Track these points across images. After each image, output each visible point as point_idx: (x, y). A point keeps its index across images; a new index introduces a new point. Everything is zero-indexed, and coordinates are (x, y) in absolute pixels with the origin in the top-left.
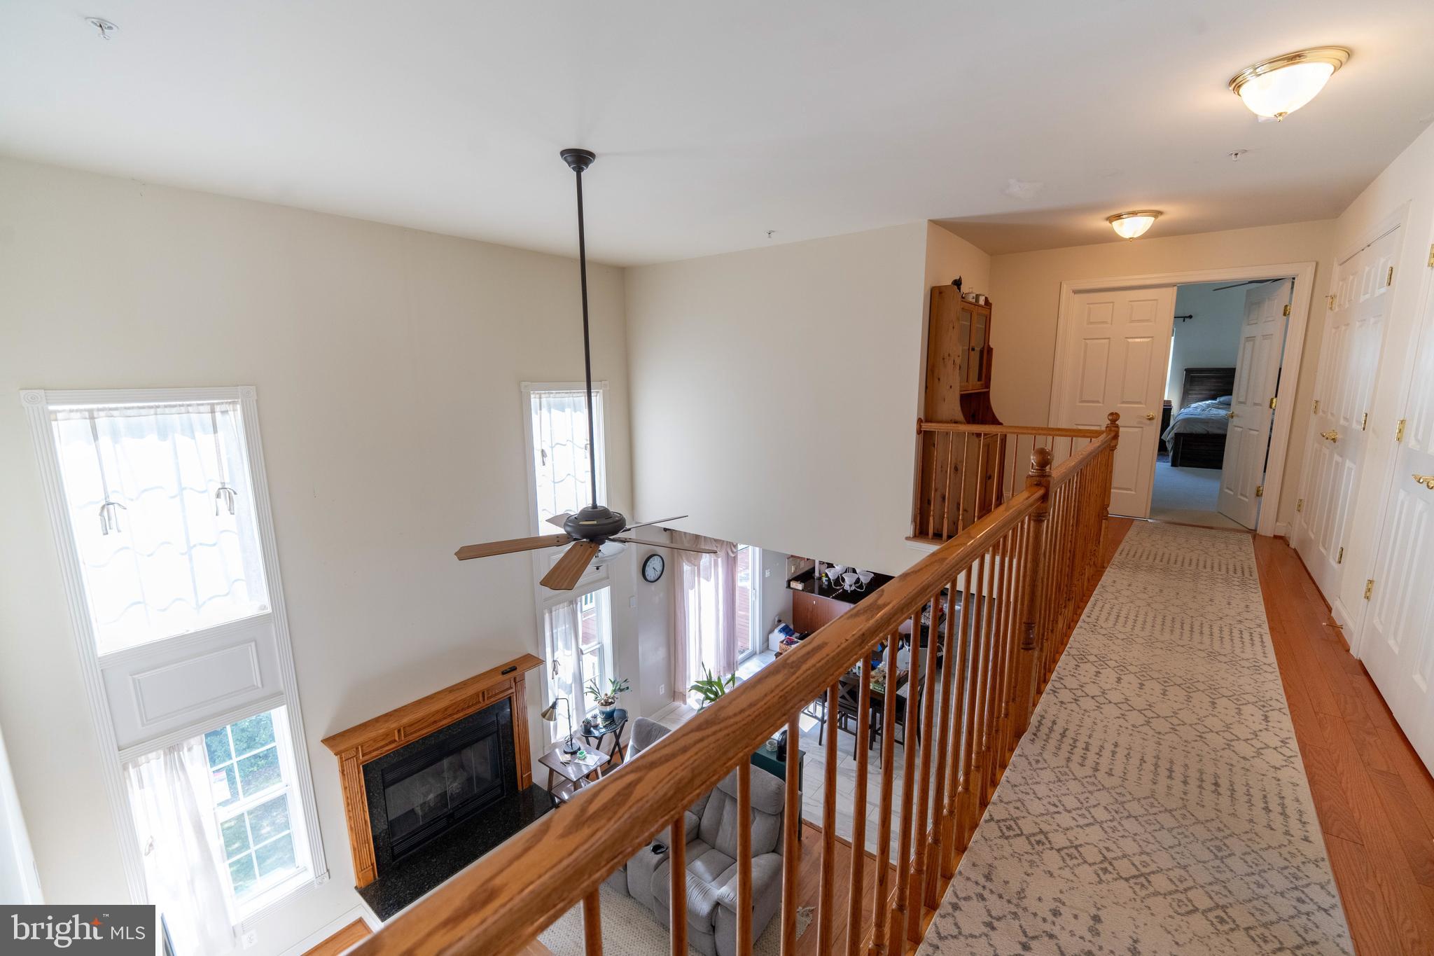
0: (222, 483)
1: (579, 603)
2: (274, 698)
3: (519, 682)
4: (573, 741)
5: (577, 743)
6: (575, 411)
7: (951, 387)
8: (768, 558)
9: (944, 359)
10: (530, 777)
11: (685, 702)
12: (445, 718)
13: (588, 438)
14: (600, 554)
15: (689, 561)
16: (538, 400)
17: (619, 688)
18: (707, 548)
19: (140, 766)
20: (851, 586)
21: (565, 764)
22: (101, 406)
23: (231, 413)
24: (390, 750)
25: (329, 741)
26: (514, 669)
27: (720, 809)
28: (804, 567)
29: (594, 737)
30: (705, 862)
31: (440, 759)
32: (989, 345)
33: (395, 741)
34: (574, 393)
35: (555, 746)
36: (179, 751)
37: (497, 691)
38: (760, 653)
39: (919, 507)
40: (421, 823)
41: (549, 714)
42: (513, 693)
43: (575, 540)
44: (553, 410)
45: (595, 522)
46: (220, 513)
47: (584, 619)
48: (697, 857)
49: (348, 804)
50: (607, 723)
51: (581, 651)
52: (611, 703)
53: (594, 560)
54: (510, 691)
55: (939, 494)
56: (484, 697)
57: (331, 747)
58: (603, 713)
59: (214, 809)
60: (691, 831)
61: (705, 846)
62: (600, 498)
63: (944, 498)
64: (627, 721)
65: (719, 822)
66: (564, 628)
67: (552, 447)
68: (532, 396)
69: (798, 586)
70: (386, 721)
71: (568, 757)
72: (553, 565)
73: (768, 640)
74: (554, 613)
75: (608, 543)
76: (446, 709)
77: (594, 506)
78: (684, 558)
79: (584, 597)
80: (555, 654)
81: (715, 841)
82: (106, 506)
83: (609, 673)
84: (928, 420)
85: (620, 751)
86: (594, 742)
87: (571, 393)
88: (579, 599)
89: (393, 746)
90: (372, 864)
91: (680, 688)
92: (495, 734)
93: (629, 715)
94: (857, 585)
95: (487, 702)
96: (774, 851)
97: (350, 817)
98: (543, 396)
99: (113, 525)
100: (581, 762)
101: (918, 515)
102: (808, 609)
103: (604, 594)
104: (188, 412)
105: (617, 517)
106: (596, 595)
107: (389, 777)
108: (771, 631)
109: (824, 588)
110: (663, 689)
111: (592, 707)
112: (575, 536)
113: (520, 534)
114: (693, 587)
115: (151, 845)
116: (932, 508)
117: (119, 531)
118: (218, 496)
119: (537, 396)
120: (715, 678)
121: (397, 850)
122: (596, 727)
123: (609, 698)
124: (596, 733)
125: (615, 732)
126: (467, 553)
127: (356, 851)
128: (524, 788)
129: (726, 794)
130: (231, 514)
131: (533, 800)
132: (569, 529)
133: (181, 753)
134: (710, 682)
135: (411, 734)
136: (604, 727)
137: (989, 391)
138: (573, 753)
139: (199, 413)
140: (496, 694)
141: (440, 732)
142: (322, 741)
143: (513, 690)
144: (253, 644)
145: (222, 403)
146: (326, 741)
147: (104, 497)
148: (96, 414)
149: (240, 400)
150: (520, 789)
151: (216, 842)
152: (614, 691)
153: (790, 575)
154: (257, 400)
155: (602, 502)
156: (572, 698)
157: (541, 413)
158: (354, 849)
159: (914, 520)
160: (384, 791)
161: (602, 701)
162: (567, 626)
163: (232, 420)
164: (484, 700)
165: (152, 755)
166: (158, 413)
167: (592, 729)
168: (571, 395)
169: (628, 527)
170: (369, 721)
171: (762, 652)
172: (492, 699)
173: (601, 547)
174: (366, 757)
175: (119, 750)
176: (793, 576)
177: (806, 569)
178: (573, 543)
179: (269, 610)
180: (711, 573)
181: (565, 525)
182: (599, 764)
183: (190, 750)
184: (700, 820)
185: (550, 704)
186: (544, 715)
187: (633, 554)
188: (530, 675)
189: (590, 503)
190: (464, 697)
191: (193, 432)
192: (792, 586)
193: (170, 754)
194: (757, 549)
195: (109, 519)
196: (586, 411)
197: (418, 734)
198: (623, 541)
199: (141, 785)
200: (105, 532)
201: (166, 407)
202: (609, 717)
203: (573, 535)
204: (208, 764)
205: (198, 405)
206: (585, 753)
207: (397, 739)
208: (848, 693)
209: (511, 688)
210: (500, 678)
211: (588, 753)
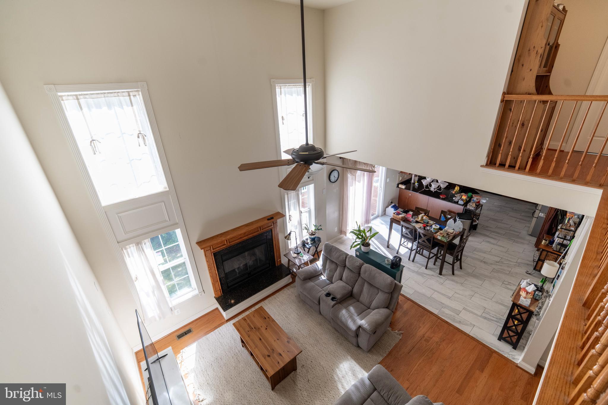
0: (139, 131)
1: (300, 191)
2: (175, 225)
3: (275, 223)
4: (298, 248)
5: (300, 250)
6: (298, 96)
7: (531, 70)
8: (390, 172)
9: (529, 50)
10: (280, 261)
11: (346, 235)
12: (245, 236)
13: (304, 111)
14: (310, 170)
15: (351, 173)
16: (279, 89)
17: (318, 229)
18: (360, 167)
19: (127, 249)
20: (435, 189)
21: (295, 258)
22: (80, 93)
23: (138, 96)
24: (223, 248)
25: (199, 243)
26: (272, 218)
27: (362, 286)
28: (406, 178)
29: (307, 248)
30: (354, 307)
31: (244, 252)
32: (557, 43)
33: (225, 244)
34: (297, 85)
35: (290, 250)
36: (141, 244)
37: (266, 227)
38: (381, 216)
39: (492, 148)
40: (238, 276)
41: (288, 237)
42: (272, 228)
43: (297, 162)
44: (287, 95)
45: (307, 153)
46: (140, 145)
47: (302, 198)
48: (351, 305)
49: (209, 267)
50: (312, 242)
51: (301, 211)
52: (314, 235)
53: (307, 173)
54: (271, 227)
55: (508, 140)
56: (260, 229)
57: (199, 246)
58: (310, 238)
59: (158, 266)
60: (348, 293)
61: (355, 300)
62: (310, 140)
63: (510, 143)
64: (320, 242)
65: (361, 291)
66: (294, 201)
67: (287, 115)
68: (277, 87)
69: (403, 187)
70: (221, 237)
71: (296, 255)
72: (288, 173)
73: (385, 210)
74: (289, 195)
75: (314, 165)
76: (245, 233)
77: (307, 144)
78: (349, 172)
79: (302, 188)
80: (290, 212)
81: (359, 298)
82: (92, 142)
83: (313, 222)
84: (508, 94)
85: (317, 253)
86: (307, 250)
87: (296, 85)
88: (300, 189)
89: (225, 246)
90: (220, 290)
91: (344, 229)
92: (266, 244)
93: (322, 240)
94: (438, 188)
95: (262, 231)
96: (387, 308)
97: (210, 272)
98: (282, 87)
99: (97, 150)
100: (301, 258)
101: (491, 153)
102: (406, 198)
103: (311, 187)
104: (119, 96)
105: (319, 150)
106: (308, 188)
107: (224, 258)
108: (387, 207)
109: (415, 188)
110: (337, 229)
111: (306, 236)
112: (297, 160)
113: (272, 158)
114: (352, 185)
115: (136, 278)
116: (502, 149)
117: (100, 153)
118: (138, 137)
119: (279, 87)
120: (362, 229)
121: (229, 285)
122: (307, 243)
123: (313, 232)
124: (308, 246)
125: (316, 246)
126: (244, 167)
127: (214, 285)
128: (278, 265)
129: (365, 280)
130: (146, 146)
131: (282, 270)
132: (294, 156)
133: (142, 245)
134: (359, 231)
135: (231, 242)
136: (311, 244)
137: (550, 75)
138: (298, 254)
139: (123, 96)
140: (265, 228)
141: (243, 242)
142: (196, 243)
143: (273, 227)
144: (163, 203)
145: (133, 91)
146: (197, 243)
147: (91, 137)
148: (79, 97)
149: (140, 89)
150: (277, 265)
151: (160, 278)
152: (315, 230)
153: (399, 182)
154: (148, 89)
155: (311, 142)
156: (297, 231)
157: (281, 97)
158: (213, 284)
159: (488, 156)
160: (223, 263)
161: (310, 233)
162: (295, 201)
163: (139, 99)
164: (260, 230)
165: (131, 245)
166: (106, 96)
167: (306, 244)
168: (296, 87)
169: (325, 156)
170: (214, 236)
171: (382, 216)
172: (264, 230)
173: (311, 167)
174: (214, 250)
175: (118, 243)
176: (400, 182)
177: (407, 178)
178: (296, 164)
179: (168, 189)
180: (361, 179)
181: (292, 154)
182: (308, 259)
183: (145, 244)
184: (353, 289)
185: (288, 233)
186: (286, 238)
187: (325, 169)
188: (279, 221)
189: (304, 143)
190: (252, 229)
191: (122, 106)
192: (399, 187)
193: (138, 245)
194: (384, 168)
195: (95, 148)
196: (303, 96)
197: (235, 242)
198: (322, 164)
199: (129, 257)
200: (94, 153)
201: (108, 93)
202: (313, 240)
203: (296, 159)
204: (153, 250)
205: (122, 92)
206: (303, 254)
207: (226, 244)
208: (427, 240)
209: (271, 226)
210: (267, 222)
211: (304, 254)
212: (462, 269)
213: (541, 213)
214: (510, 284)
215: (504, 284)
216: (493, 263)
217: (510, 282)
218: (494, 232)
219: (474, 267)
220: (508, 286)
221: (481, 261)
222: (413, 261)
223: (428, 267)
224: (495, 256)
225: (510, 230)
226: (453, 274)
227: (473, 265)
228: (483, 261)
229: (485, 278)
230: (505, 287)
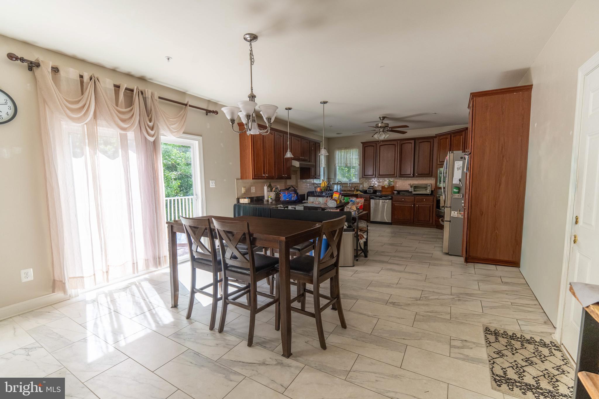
69: (246, 201)
176: (243, 197)
212: (348, 326)
213: (453, 212)
214: (468, 344)
215: (455, 347)
216: (409, 302)
217: (464, 339)
218: (395, 256)
219: (374, 317)
220: (466, 352)
221: (387, 303)
222: (221, 330)
223: (255, 340)
224: (410, 289)
225: (417, 252)
226: (323, 346)
227: (370, 314)
228: (390, 301)
229: (406, 342)
230: (462, 356)
